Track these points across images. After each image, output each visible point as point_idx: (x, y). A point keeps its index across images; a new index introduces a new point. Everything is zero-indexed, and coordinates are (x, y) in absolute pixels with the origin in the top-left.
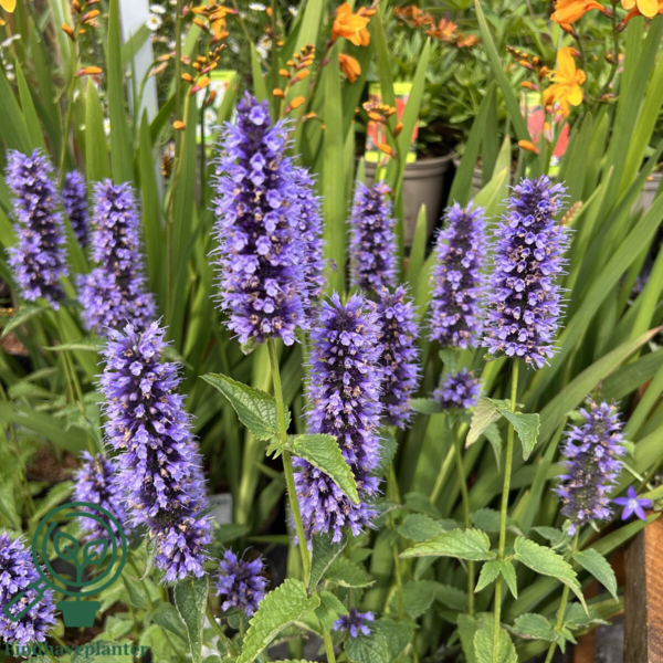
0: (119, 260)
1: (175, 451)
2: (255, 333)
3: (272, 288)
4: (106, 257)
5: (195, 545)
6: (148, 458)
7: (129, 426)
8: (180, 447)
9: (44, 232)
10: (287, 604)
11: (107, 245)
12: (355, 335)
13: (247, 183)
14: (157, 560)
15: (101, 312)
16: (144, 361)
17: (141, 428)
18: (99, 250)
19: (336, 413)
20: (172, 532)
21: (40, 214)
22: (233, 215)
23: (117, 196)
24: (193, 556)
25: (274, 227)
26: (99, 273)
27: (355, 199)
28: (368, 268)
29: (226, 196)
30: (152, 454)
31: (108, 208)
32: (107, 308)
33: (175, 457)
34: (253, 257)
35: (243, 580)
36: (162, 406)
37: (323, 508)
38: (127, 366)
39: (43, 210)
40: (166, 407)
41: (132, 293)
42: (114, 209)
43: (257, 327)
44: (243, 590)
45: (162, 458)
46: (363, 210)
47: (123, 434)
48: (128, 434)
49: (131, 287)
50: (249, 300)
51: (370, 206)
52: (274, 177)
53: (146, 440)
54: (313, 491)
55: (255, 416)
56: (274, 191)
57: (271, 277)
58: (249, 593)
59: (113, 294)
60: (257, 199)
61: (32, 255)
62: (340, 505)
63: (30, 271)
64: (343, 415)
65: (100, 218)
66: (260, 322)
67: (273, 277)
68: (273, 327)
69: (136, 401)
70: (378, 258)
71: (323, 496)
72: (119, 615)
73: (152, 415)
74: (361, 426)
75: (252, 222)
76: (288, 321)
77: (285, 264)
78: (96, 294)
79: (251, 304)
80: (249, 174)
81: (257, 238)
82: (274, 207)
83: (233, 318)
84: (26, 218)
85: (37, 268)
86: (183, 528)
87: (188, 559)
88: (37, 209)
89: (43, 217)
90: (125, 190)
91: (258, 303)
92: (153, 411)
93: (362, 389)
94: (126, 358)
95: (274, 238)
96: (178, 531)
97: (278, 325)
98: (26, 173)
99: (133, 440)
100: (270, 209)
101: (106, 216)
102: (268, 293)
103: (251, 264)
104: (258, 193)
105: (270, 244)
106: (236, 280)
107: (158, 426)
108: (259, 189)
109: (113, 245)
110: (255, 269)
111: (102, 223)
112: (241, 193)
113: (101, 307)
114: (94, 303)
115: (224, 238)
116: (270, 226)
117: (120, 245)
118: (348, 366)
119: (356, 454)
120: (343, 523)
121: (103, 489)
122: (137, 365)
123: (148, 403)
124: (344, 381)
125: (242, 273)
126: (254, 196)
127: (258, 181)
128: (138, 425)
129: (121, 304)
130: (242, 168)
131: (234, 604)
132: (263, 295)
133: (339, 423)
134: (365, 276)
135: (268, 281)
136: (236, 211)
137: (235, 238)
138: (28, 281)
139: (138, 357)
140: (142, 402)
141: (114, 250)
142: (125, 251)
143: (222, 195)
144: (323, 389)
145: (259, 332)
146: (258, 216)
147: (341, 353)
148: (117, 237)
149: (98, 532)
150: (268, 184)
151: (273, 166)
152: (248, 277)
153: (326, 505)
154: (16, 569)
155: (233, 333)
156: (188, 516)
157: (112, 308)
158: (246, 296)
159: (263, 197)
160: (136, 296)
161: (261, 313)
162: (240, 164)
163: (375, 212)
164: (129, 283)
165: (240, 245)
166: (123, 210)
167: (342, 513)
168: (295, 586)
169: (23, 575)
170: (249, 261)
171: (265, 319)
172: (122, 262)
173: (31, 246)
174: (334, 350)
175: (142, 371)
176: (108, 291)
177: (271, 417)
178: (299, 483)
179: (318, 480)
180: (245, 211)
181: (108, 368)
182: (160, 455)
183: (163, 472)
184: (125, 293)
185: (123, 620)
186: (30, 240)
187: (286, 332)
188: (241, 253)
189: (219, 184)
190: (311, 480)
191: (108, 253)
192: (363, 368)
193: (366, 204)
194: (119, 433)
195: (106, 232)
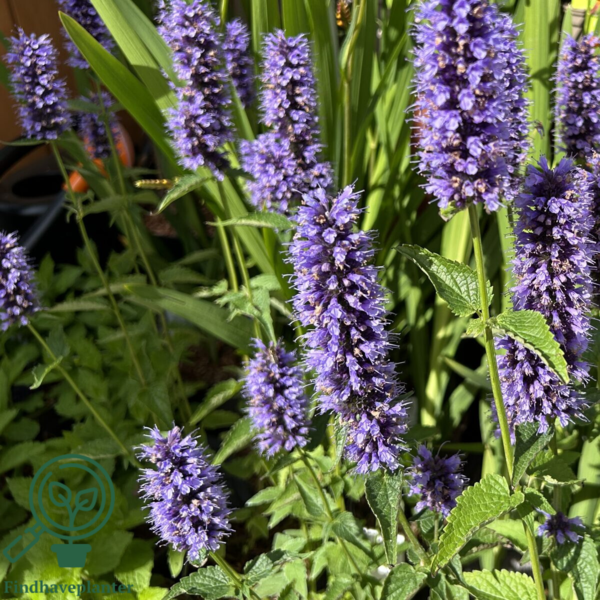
0: (294, 122)
1: (369, 329)
2: (456, 197)
3: (475, 146)
4: (279, 119)
5: (389, 434)
6: (340, 335)
7: (319, 300)
8: (375, 323)
9: (207, 91)
10: (488, 501)
11: (280, 106)
12: (565, 202)
13: (451, 32)
14: (346, 450)
15: (274, 182)
16: (338, 228)
17: (333, 302)
18: (270, 111)
19: (543, 288)
20: (364, 418)
21: (203, 70)
22: (433, 66)
23: (291, 49)
24: (387, 445)
25: (479, 79)
26: (271, 138)
27: (561, 53)
28: (576, 133)
29: (426, 46)
30: (345, 330)
31: (282, 63)
32: (281, 177)
33: (370, 335)
34: (454, 112)
35: (440, 478)
36: (356, 278)
37: (528, 395)
38: (319, 234)
39: (206, 65)
40: (361, 279)
41: (308, 162)
42: (289, 65)
43: (458, 191)
44: (440, 489)
45: (355, 335)
46: (570, 65)
47: (314, 308)
48: (319, 308)
49: (306, 154)
50: (450, 161)
51: (579, 61)
52: (479, 25)
53: (339, 314)
54: (517, 375)
55: (453, 290)
56: (479, 39)
57: (474, 135)
58: (446, 492)
59: (286, 162)
60: (460, 50)
61: (194, 118)
62: (547, 391)
63: (191, 134)
64: (550, 291)
65: (272, 74)
66: (461, 184)
67: (477, 134)
68: (477, 190)
69: (328, 272)
70: (588, 122)
71: (528, 381)
72: (289, 532)
73: (345, 288)
74: (570, 304)
75: (455, 75)
76: (493, 185)
77: (489, 120)
78: (268, 162)
79: (452, 165)
80: (451, 21)
81: (459, 92)
82: (478, 57)
83: (432, 180)
84: (186, 75)
85: (200, 132)
86: (376, 414)
87: (381, 448)
88: (200, 64)
89: (206, 74)
90: (301, 43)
91: (460, 163)
92: (346, 283)
93: (571, 263)
94: (319, 224)
95: (478, 92)
96: (370, 417)
97: (482, 188)
98: (187, 23)
99: (325, 314)
100: (474, 60)
101: (279, 72)
102: (471, 151)
103: (453, 120)
104: (462, 43)
105: (473, 99)
106: (436, 138)
107: (351, 300)
108: (463, 38)
109: (287, 106)
110: (457, 126)
111: (273, 80)
112: (443, 43)
113: (273, 177)
114: (266, 172)
115: (422, 93)
116: (475, 78)
117: (295, 106)
118: (557, 236)
119: (565, 335)
120: (549, 412)
121: (277, 381)
122: (330, 232)
123: (340, 275)
124: (553, 253)
125: (443, 130)
126: (457, 45)
127: (462, 29)
128: (329, 299)
129: (295, 174)
130: (444, 15)
131: (429, 504)
132: (465, 154)
133: (546, 300)
134: (573, 141)
135: (471, 140)
136: (438, 62)
137: (436, 92)
138: (190, 146)
139: (330, 223)
140: (334, 273)
141: (287, 112)
142: (301, 113)
143: (422, 45)
144: (529, 263)
145: (461, 196)
146: (461, 69)
147: (549, 222)
148: (292, 97)
149: (272, 430)
150: (473, 33)
151: (478, 12)
152: (450, 134)
153: (531, 390)
154: (188, 468)
155: (432, 196)
156: (382, 401)
157: (286, 177)
158: (446, 156)
159: (466, 47)
160: (312, 165)
161: (464, 175)
162: (443, 10)
163: (584, 67)
164: (304, 150)
165: (442, 99)
166: (298, 66)
167: (548, 400)
168: (497, 482)
169: (195, 475)
170: (451, 117)
171: (467, 182)
172: (296, 126)
173: (191, 107)
174: (541, 218)
175: (336, 239)
176: (281, 158)
177: (471, 293)
178: (502, 367)
179: (522, 362)
180: (447, 61)
181: (298, 235)
182: (353, 332)
183: (357, 351)
184: (300, 161)
185: (295, 537)
186: (191, 100)
187: (490, 196)
188: (442, 108)
189: (418, 32)
190: (514, 363)
191: (282, 115)
192: (574, 238)
193: (574, 60)
194: (308, 307)
195: (278, 91)
